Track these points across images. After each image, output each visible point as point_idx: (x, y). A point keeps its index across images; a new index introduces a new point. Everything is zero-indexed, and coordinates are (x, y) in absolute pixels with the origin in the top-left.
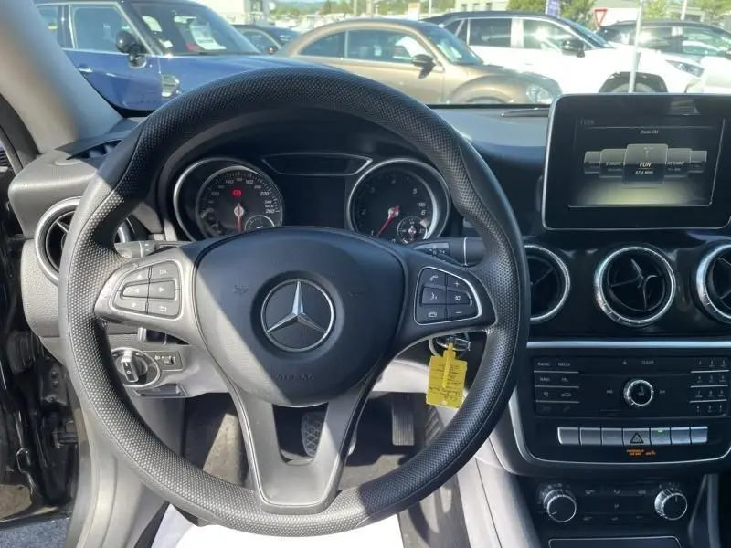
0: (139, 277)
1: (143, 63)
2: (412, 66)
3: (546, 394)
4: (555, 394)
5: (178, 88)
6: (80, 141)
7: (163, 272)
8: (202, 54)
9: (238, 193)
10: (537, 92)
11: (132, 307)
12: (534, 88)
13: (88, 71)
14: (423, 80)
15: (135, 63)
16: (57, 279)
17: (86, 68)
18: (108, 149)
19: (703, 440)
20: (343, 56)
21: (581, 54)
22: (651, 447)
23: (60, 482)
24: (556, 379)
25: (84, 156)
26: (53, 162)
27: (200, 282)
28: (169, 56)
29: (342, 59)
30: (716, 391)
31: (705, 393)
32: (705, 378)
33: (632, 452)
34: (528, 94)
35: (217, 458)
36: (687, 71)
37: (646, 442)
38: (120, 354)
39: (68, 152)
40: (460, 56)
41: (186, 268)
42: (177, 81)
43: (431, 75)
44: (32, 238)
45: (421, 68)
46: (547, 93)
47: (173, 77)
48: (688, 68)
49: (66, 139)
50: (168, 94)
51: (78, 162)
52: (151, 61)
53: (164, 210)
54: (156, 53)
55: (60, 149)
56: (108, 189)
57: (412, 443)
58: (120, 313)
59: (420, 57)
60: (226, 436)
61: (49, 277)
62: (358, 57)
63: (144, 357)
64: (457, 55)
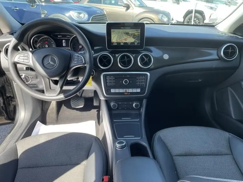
0: (22, 55)
1: (35, 6)
2: (123, 7)
3: (109, 83)
4: (110, 82)
5: (47, 14)
6: (11, 31)
7: (26, 55)
8: (54, 3)
9: (46, 42)
10: (162, 16)
11: (21, 61)
12: (161, 15)
13: (18, 9)
14: (127, 12)
15: (32, 6)
16: (7, 59)
17: (17, 8)
18: (14, 34)
19: (139, 91)
20: (101, 4)
21: (178, 4)
22: (128, 93)
23: (12, 114)
24: (110, 80)
25: (12, 34)
26: (6, 35)
27: (33, 57)
28: (43, 4)
29: (101, 5)
30: (142, 82)
31: (140, 82)
32: (140, 79)
33: (125, 94)
34: (159, 16)
35: (51, 109)
36: (211, 9)
37: (128, 91)
38: (22, 75)
39: (9, 33)
40: (139, 4)
41: (30, 54)
42: (46, 12)
43: (129, 11)
44: (2, 51)
45: (126, 8)
46: (165, 16)
47: (45, 11)
48: (211, 8)
49: (9, 31)
50: (43, 16)
51: (11, 35)
52: (37, 5)
53: (29, 46)
54: (39, 3)
55: (7, 33)
56: (15, 40)
57: (98, 105)
58: (19, 62)
59: (126, 4)
60: (53, 104)
61: (6, 59)
62: (106, 4)
63: (27, 76)
64: (139, 3)
